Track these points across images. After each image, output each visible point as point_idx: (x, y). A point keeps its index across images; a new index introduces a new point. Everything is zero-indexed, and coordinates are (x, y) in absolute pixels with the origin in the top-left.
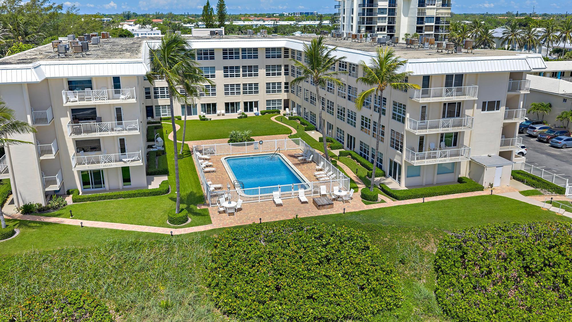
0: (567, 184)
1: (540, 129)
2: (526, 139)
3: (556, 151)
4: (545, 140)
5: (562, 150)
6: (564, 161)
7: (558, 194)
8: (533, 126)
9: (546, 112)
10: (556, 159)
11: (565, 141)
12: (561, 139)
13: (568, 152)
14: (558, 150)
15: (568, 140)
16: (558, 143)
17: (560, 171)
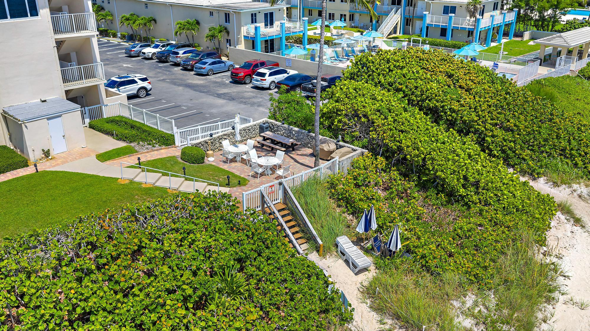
0: (175, 129)
1: (184, 53)
2: (168, 69)
3: (200, 80)
4: (189, 68)
5: (208, 77)
6: (203, 92)
7: (164, 147)
8: (176, 50)
9: (193, 32)
10: (195, 90)
11: (210, 65)
12: (205, 63)
13: (215, 80)
14: (203, 77)
15: (213, 63)
16: (202, 68)
17: (192, 107)
